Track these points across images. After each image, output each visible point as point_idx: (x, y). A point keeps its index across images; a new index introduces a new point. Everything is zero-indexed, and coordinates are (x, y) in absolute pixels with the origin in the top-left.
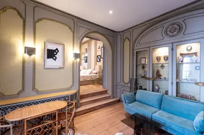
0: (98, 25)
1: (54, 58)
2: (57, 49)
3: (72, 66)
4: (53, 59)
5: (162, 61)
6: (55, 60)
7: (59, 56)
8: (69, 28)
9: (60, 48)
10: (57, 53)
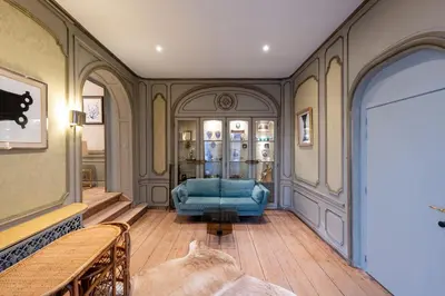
0: (112, 55)
1: (21, 119)
2: (27, 95)
3: (64, 143)
4: (18, 122)
5: (214, 138)
6: (23, 125)
7: (33, 114)
8: (58, 43)
9: (35, 93)
10: (27, 105)
